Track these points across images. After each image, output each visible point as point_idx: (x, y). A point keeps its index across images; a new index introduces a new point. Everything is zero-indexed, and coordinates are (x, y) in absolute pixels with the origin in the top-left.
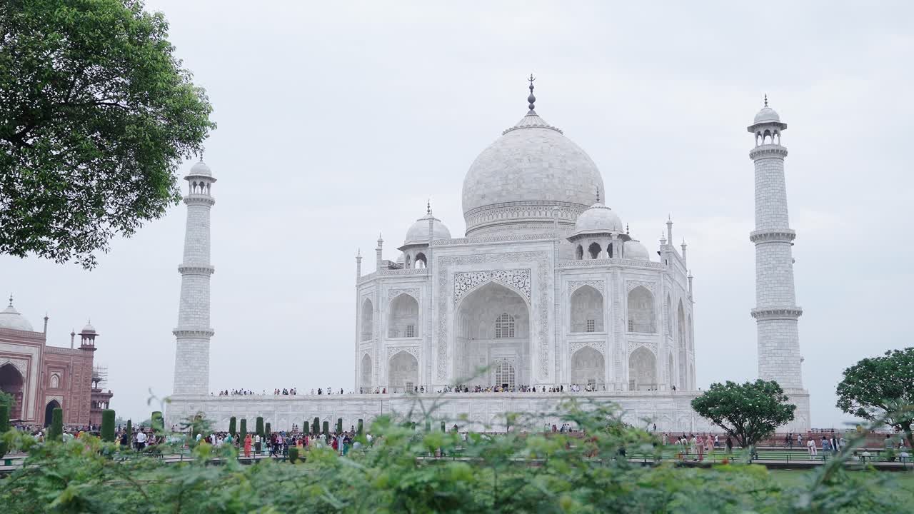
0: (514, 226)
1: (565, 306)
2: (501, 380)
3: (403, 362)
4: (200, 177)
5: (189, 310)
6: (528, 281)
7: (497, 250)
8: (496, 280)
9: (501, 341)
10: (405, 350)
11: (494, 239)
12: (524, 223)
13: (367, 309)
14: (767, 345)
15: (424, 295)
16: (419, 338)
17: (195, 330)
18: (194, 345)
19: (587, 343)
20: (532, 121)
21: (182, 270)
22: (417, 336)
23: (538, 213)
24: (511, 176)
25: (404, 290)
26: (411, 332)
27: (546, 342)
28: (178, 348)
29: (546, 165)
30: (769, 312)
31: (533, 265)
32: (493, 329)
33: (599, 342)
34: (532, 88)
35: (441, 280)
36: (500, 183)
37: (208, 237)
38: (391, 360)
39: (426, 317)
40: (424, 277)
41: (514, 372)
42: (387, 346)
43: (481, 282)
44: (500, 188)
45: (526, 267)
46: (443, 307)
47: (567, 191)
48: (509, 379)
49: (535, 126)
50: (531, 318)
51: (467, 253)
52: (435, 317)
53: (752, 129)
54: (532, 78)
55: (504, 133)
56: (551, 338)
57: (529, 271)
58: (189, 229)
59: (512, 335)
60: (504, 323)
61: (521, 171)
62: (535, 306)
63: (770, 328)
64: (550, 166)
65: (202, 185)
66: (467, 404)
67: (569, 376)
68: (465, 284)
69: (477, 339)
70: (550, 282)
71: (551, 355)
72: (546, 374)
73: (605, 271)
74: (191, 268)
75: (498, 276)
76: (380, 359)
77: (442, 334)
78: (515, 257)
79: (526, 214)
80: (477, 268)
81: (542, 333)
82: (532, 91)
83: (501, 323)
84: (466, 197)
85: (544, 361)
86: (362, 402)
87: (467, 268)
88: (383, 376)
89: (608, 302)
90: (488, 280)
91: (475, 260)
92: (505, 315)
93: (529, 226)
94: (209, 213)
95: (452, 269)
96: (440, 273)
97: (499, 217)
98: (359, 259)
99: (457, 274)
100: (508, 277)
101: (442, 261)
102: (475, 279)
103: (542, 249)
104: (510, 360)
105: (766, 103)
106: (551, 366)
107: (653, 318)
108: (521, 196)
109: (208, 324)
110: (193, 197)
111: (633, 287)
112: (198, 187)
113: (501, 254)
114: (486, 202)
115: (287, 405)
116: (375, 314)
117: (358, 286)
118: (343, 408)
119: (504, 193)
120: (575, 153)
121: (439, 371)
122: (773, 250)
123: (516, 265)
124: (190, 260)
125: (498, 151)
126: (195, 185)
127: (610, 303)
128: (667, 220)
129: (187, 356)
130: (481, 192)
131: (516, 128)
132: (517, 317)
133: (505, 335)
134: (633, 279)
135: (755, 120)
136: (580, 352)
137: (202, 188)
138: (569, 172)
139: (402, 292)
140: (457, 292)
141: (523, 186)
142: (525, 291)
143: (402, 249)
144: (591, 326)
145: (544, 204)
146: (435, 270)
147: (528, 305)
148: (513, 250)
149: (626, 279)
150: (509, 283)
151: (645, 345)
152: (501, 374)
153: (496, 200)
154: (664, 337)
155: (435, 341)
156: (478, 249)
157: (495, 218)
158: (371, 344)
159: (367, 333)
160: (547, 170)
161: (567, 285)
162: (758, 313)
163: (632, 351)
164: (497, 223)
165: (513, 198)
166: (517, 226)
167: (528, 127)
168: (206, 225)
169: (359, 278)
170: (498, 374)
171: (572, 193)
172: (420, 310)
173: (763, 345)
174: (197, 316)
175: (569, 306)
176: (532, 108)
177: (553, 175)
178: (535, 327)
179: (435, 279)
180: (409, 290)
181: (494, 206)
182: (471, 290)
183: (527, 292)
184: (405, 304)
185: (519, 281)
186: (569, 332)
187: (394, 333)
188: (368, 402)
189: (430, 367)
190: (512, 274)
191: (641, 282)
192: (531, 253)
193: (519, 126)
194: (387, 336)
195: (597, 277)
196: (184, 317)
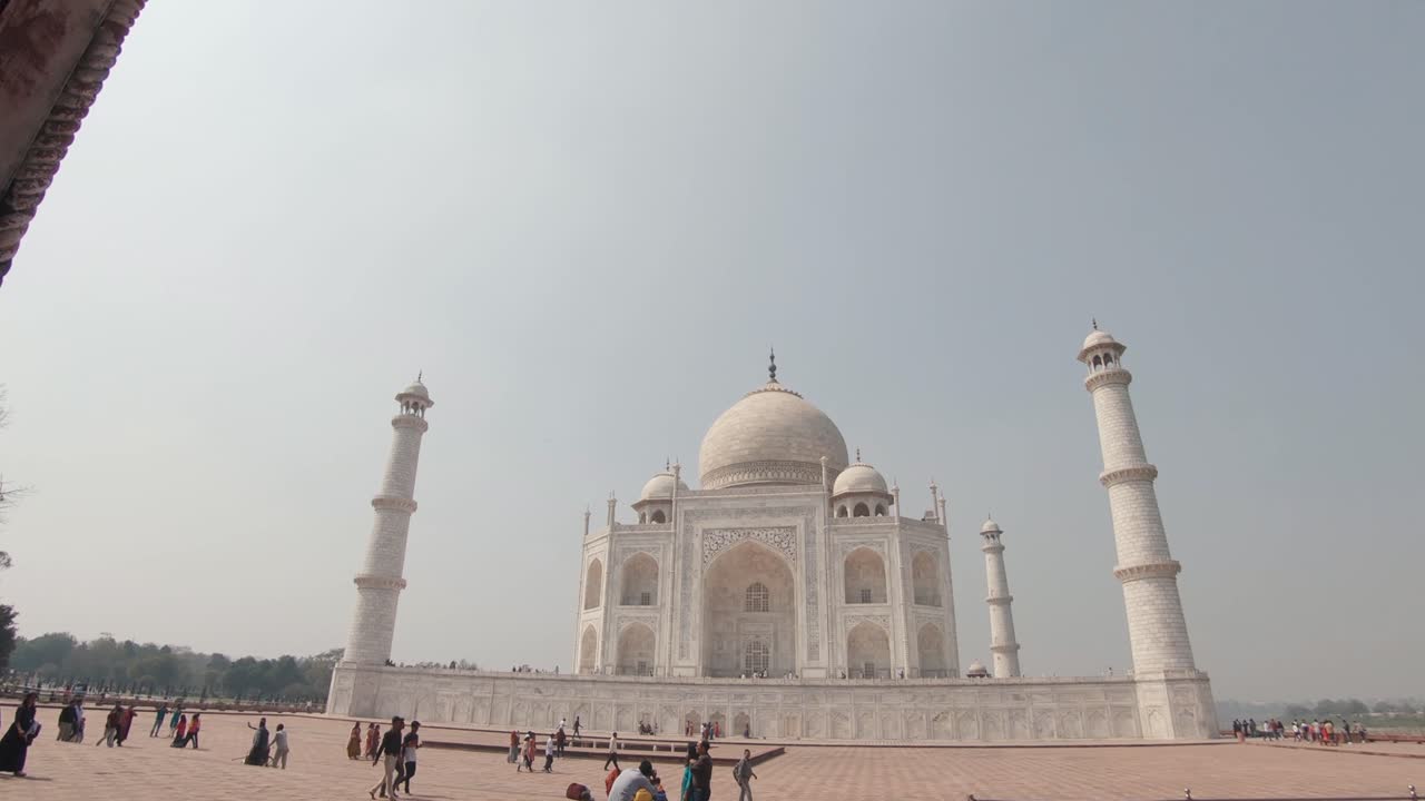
20: (776, 386)
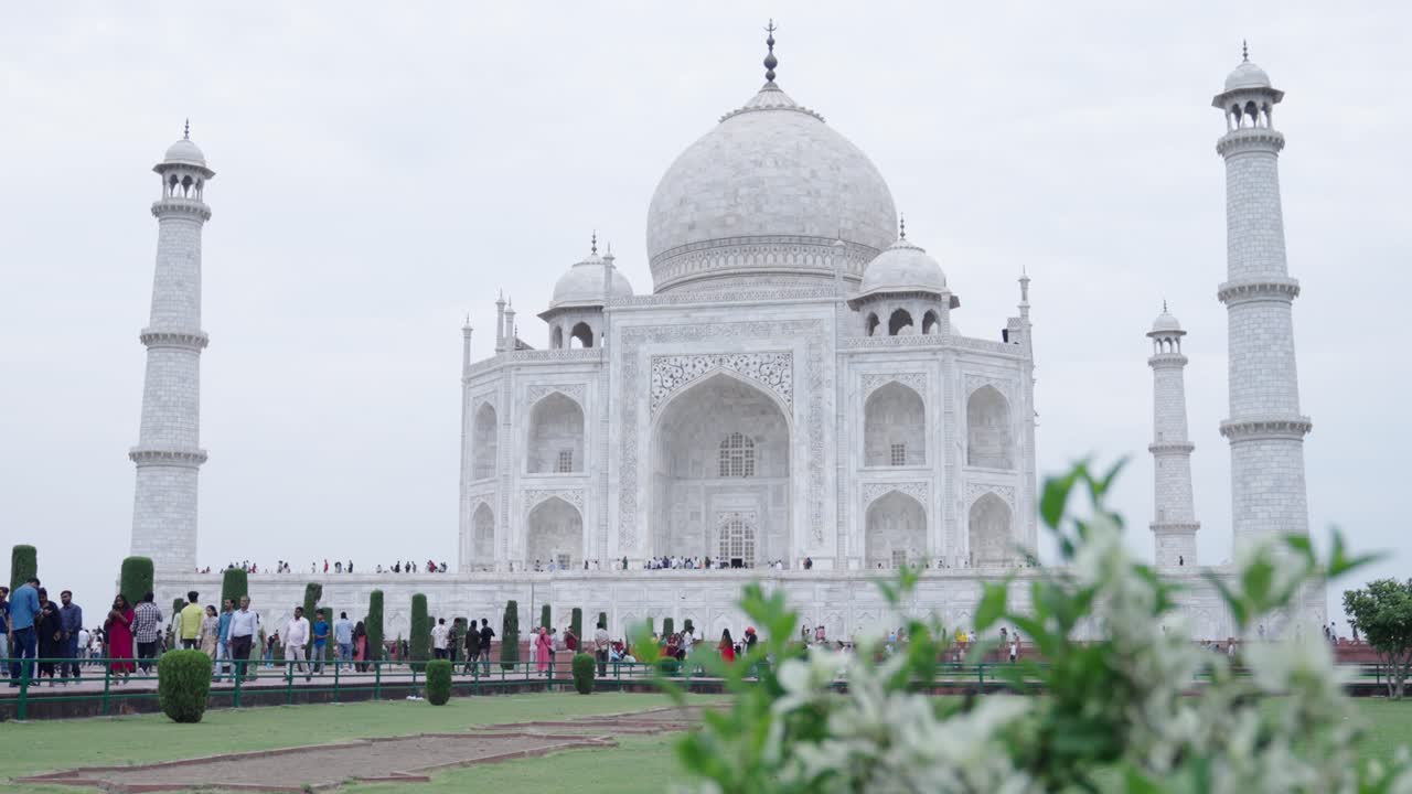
0: (747, 280)
1: (856, 417)
2: (730, 552)
3: (550, 519)
4: (184, 166)
5: (161, 414)
6: (789, 372)
7: (728, 317)
8: (728, 370)
9: (730, 481)
10: (559, 495)
11: (726, 298)
12: (765, 274)
13: (485, 419)
14: (1254, 485)
15: (592, 395)
16: (584, 474)
17: (173, 451)
18: (172, 478)
19: (894, 484)
21: (147, 339)
22: (581, 470)
23: (790, 257)
24: (743, 191)
25: (557, 386)
26: (566, 462)
27: (820, 482)
28: (140, 484)
29: (806, 173)
30: (1258, 426)
31: (797, 345)
32: (713, 461)
33: (916, 483)
34: (771, 43)
35: (625, 368)
36: (723, 203)
37: (197, 280)
38: (531, 515)
39: (598, 435)
40: (595, 364)
41: (752, 537)
42: (522, 489)
43: (700, 374)
44: (722, 212)
45: (784, 348)
46: (629, 417)
47: (842, 222)
48: (743, 551)
49: (781, 107)
50: (794, 441)
51: (672, 322)
52: (615, 437)
53: (1220, 101)
54: (771, 26)
55: (724, 119)
56: (830, 475)
57: (789, 355)
58: (162, 262)
59: (749, 473)
60: (735, 449)
61: (763, 183)
62: (801, 416)
63: (1259, 454)
64: (813, 174)
65: (187, 183)
66: (699, 590)
67: (862, 544)
68: (672, 376)
69: (685, 479)
70: (829, 375)
71: (830, 505)
72: (821, 540)
73: (929, 356)
74: (165, 336)
75: (733, 361)
76: (510, 514)
77: (628, 465)
78: (765, 329)
79: (770, 260)
80: (691, 348)
81: (812, 466)
82: (771, 49)
83: (730, 450)
84: (656, 229)
85: (817, 518)
86: (495, 587)
87: (675, 348)
88: (516, 541)
89: (933, 412)
90: (713, 370)
91: (691, 335)
92: (737, 437)
93: (775, 279)
94: (200, 235)
95: (648, 349)
96: (625, 357)
97: (718, 263)
98: (468, 331)
99: (656, 359)
100: (751, 365)
101: (629, 336)
102: (690, 369)
103: (810, 316)
104: (746, 516)
105: (1245, 55)
106: (829, 526)
107: (1008, 443)
108: (761, 226)
109: (197, 442)
110: (170, 202)
111: (976, 385)
112: (179, 188)
113: (735, 324)
114: (697, 236)
115: (349, 593)
116: (500, 430)
117: (467, 381)
118: (459, 597)
119: (730, 221)
120: (853, 156)
121: (622, 535)
122: (1265, 315)
123: (765, 344)
124: (164, 319)
125: (717, 147)
126: (174, 181)
127: (937, 414)
128: (1020, 275)
129: (157, 498)
130: (687, 219)
131: (746, 110)
132: (759, 439)
133: (737, 472)
134: (974, 373)
135: (1227, 84)
136: (880, 501)
137: (186, 188)
138: (846, 187)
139: (553, 390)
140: (657, 391)
141: (765, 208)
142: (782, 391)
143: (546, 316)
144: (898, 456)
145: (802, 242)
146: (616, 352)
147: (788, 416)
148: (760, 318)
149: (964, 372)
150: (752, 375)
151: (994, 490)
152: (730, 539)
153: (716, 233)
154: (1026, 478)
155: (614, 480)
156: (694, 315)
157: (713, 264)
158: (491, 485)
159: (482, 463)
160: (806, 180)
161: (859, 379)
162: (1237, 428)
163: (973, 500)
164: (716, 273)
165: (747, 230)
166: (753, 279)
167: (769, 108)
168: (194, 257)
169: (468, 368)
170: (724, 540)
171: (850, 225)
172: (587, 423)
173: (1246, 485)
174: (175, 425)
175: (862, 418)
176: (771, 77)
177: (818, 192)
178: (800, 455)
179: (615, 369)
180: (567, 387)
181: (711, 245)
182: (683, 388)
183: (786, 392)
184: (557, 412)
185: (771, 373)
186: (862, 466)
187: (535, 465)
188: (506, 587)
189: (603, 525)
190: (758, 361)
191: (988, 379)
192: (795, 323)
193: (752, 106)
194: (524, 471)
195: (913, 367)
196: (150, 426)
